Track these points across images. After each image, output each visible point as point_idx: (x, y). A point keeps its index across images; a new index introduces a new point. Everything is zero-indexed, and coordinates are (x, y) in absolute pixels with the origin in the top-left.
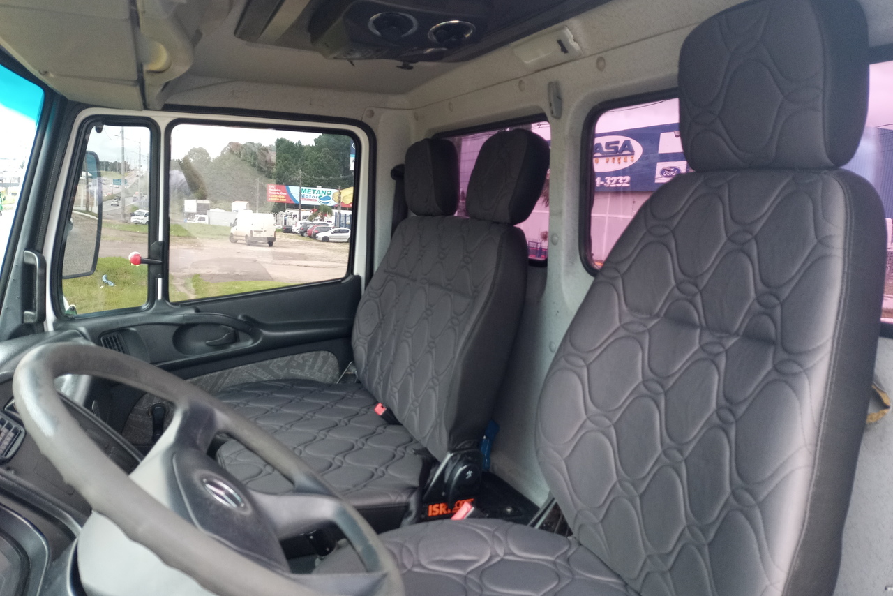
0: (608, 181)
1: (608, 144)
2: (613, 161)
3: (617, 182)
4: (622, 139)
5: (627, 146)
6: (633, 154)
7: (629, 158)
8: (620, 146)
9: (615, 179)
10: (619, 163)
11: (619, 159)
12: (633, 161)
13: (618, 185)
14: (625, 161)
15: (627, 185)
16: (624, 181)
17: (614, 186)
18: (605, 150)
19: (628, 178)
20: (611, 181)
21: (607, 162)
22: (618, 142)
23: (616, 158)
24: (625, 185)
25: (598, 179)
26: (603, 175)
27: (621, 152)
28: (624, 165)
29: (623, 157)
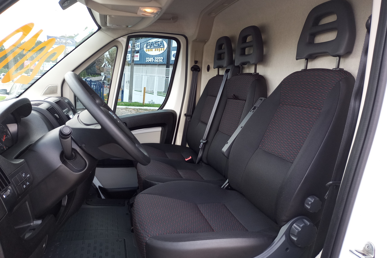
1: (155, 42)
5: (162, 43)
6: (164, 47)
9: (158, 58)
10: (159, 51)
11: (159, 49)
12: (164, 50)
13: (159, 61)
14: (162, 50)
15: (162, 61)
21: (155, 50)
22: (159, 42)
23: (158, 49)
25: (152, 58)
26: (154, 57)
27: (160, 46)
28: (161, 52)
29: (161, 48)
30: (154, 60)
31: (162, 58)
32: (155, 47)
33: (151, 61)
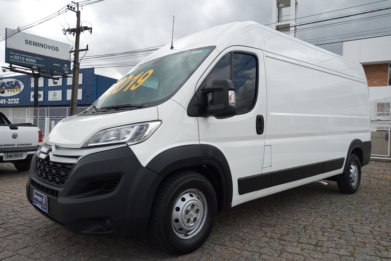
0: (9, 101)
1: (8, 83)
2: (11, 91)
3: (14, 101)
4: (14, 80)
5: (17, 84)
6: (20, 88)
7: (18, 89)
10: (14, 92)
12: (20, 91)
13: (14, 103)
14: (17, 91)
15: (18, 103)
18: (7, 86)
20: (11, 101)
21: (8, 91)
22: (12, 82)
23: (12, 89)
24: (17, 103)
25: (5, 100)
26: (7, 98)
27: (15, 87)
28: (16, 93)
29: (15, 89)
30: (6, 102)
31: (18, 99)
32: (8, 88)
33: (2, 103)
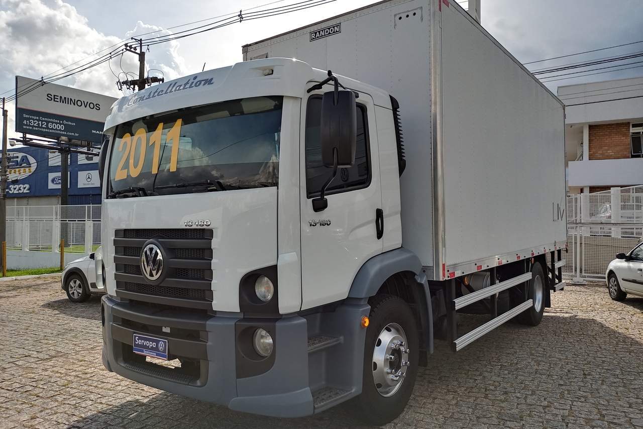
0: (11, 189)
1: (9, 159)
2: (15, 172)
3: (20, 189)
4: (20, 155)
5: (24, 159)
6: (30, 167)
7: (27, 169)
8: (19, 160)
9: (17, 187)
10: (20, 173)
11: (19, 170)
12: (30, 172)
13: (20, 192)
14: (25, 172)
16: (24, 189)
17: (17, 192)
19: (27, 186)
20: (15, 189)
22: (18, 157)
23: (17, 170)
24: (25, 191)
27: (21, 165)
28: (24, 175)
